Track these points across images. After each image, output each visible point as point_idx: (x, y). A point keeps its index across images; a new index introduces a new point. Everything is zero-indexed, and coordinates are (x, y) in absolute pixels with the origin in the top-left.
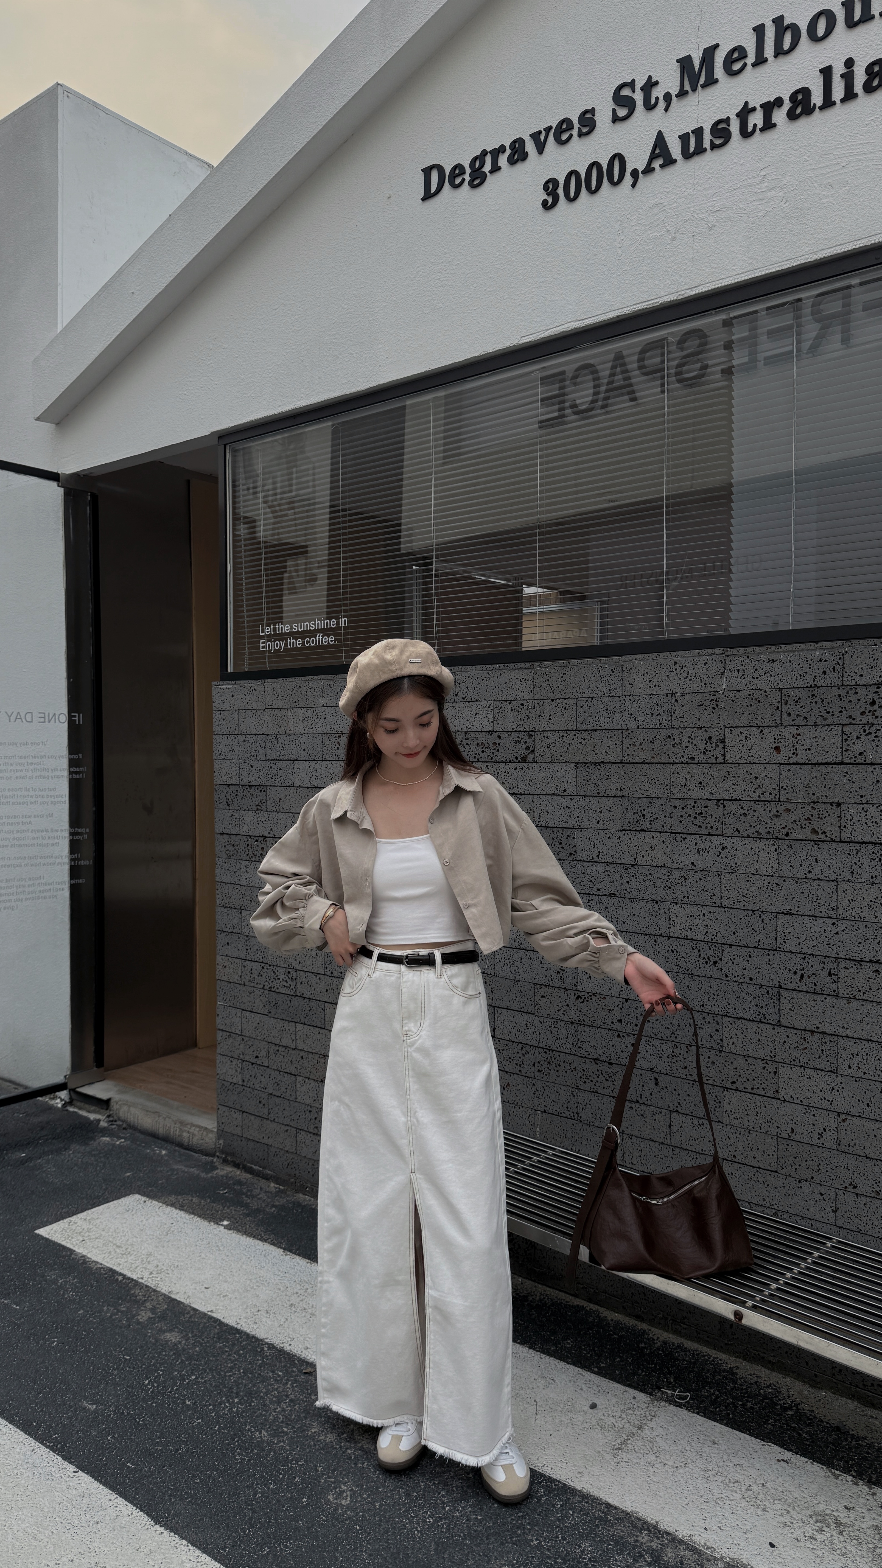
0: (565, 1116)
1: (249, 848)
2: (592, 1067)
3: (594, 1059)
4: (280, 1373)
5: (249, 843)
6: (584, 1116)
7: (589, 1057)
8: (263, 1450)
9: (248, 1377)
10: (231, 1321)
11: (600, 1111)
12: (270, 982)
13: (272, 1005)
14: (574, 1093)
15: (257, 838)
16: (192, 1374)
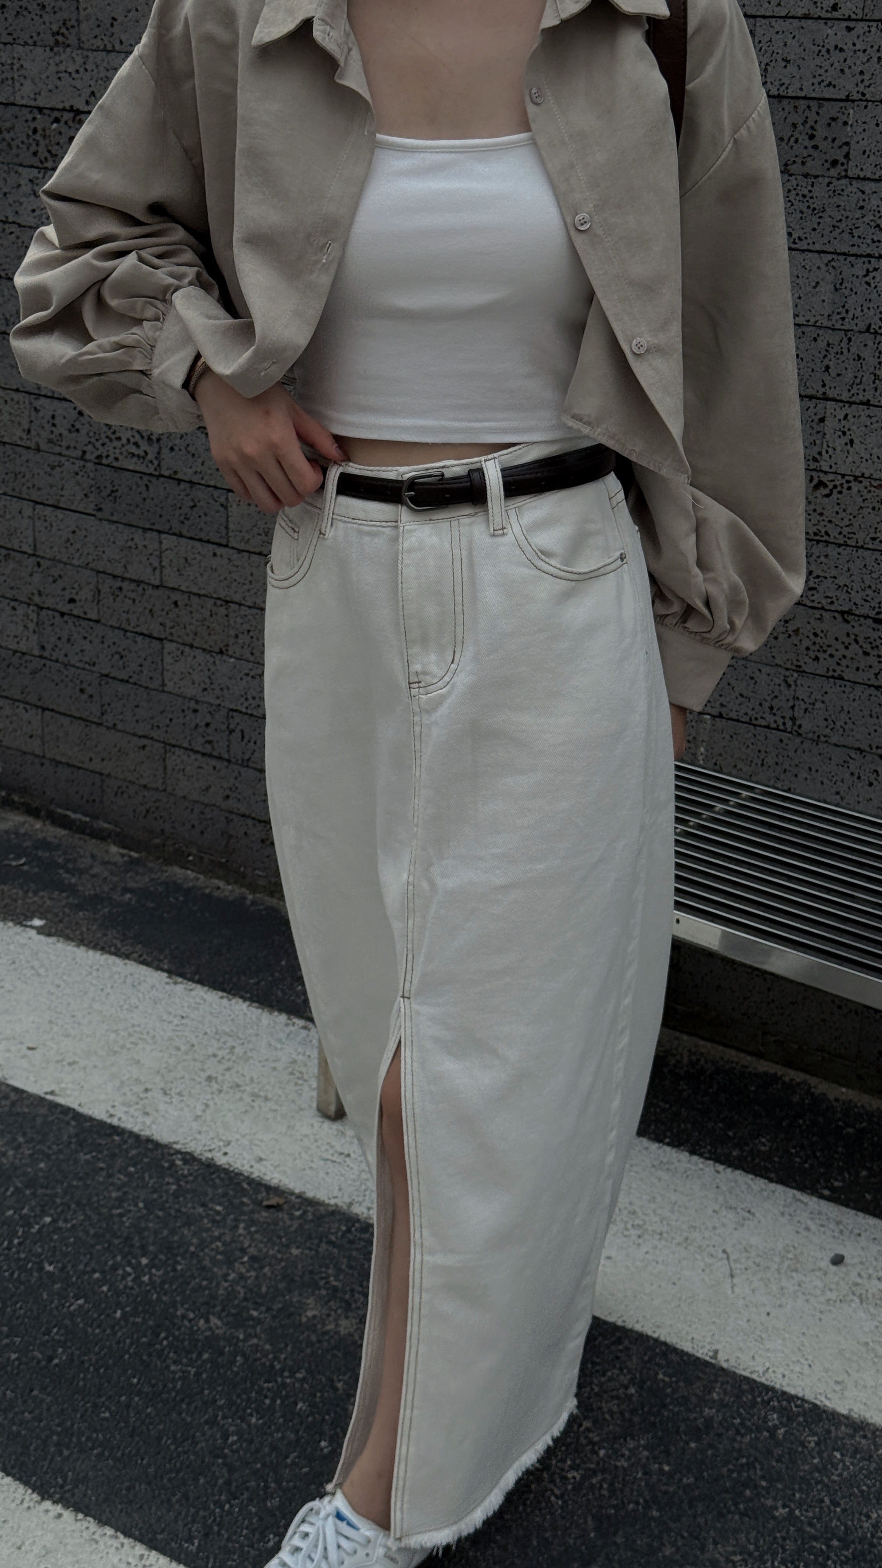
0: (763, 723)
1: (38, 137)
2: (835, 628)
3: (842, 613)
4: (219, 1208)
5: (38, 125)
6: (807, 725)
7: (833, 608)
8: (222, 1353)
9: (158, 1217)
10: (98, 1112)
11: (843, 716)
12: (98, 444)
13: (105, 493)
14: (790, 680)
15: (56, 114)
16: (44, 1213)
